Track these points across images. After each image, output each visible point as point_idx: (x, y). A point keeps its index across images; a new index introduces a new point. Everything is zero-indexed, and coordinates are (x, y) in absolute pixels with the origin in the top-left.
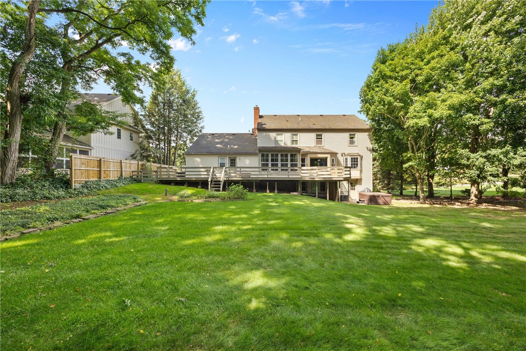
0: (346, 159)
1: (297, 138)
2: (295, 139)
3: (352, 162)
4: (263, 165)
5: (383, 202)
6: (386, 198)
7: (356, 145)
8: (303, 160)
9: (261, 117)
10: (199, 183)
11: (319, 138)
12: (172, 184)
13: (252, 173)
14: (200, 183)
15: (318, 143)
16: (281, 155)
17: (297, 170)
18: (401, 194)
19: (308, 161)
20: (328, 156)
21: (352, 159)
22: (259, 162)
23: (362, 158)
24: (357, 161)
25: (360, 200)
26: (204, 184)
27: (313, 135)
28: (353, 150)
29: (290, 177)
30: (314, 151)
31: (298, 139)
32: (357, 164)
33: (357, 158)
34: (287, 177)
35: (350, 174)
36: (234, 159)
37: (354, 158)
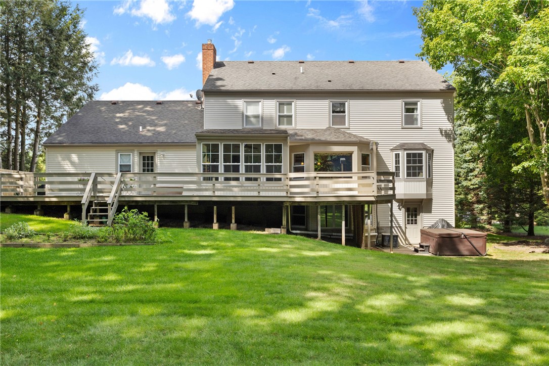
0: (397, 156)
1: (291, 111)
2: (285, 113)
3: (408, 162)
4: (206, 169)
5: (469, 250)
6: (474, 241)
7: (419, 125)
8: (299, 159)
9: (218, 65)
10: (66, 207)
11: (338, 111)
12: (7, 210)
13: (186, 186)
14: (68, 209)
15: (335, 121)
16: (246, 146)
17: (280, 179)
18: (531, 232)
19: (309, 161)
20: (354, 149)
21: (408, 155)
22: (198, 162)
23: (431, 153)
24: (421, 162)
25: (421, 246)
26: (75, 210)
27: (325, 105)
28: (413, 137)
29: (262, 194)
30: (323, 138)
31: (293, 113)
32: (421, 168)
33: (420, 155)
34: (256, 194)
35: (393, 189)
36: (150, 155)
37: (414, 155)
